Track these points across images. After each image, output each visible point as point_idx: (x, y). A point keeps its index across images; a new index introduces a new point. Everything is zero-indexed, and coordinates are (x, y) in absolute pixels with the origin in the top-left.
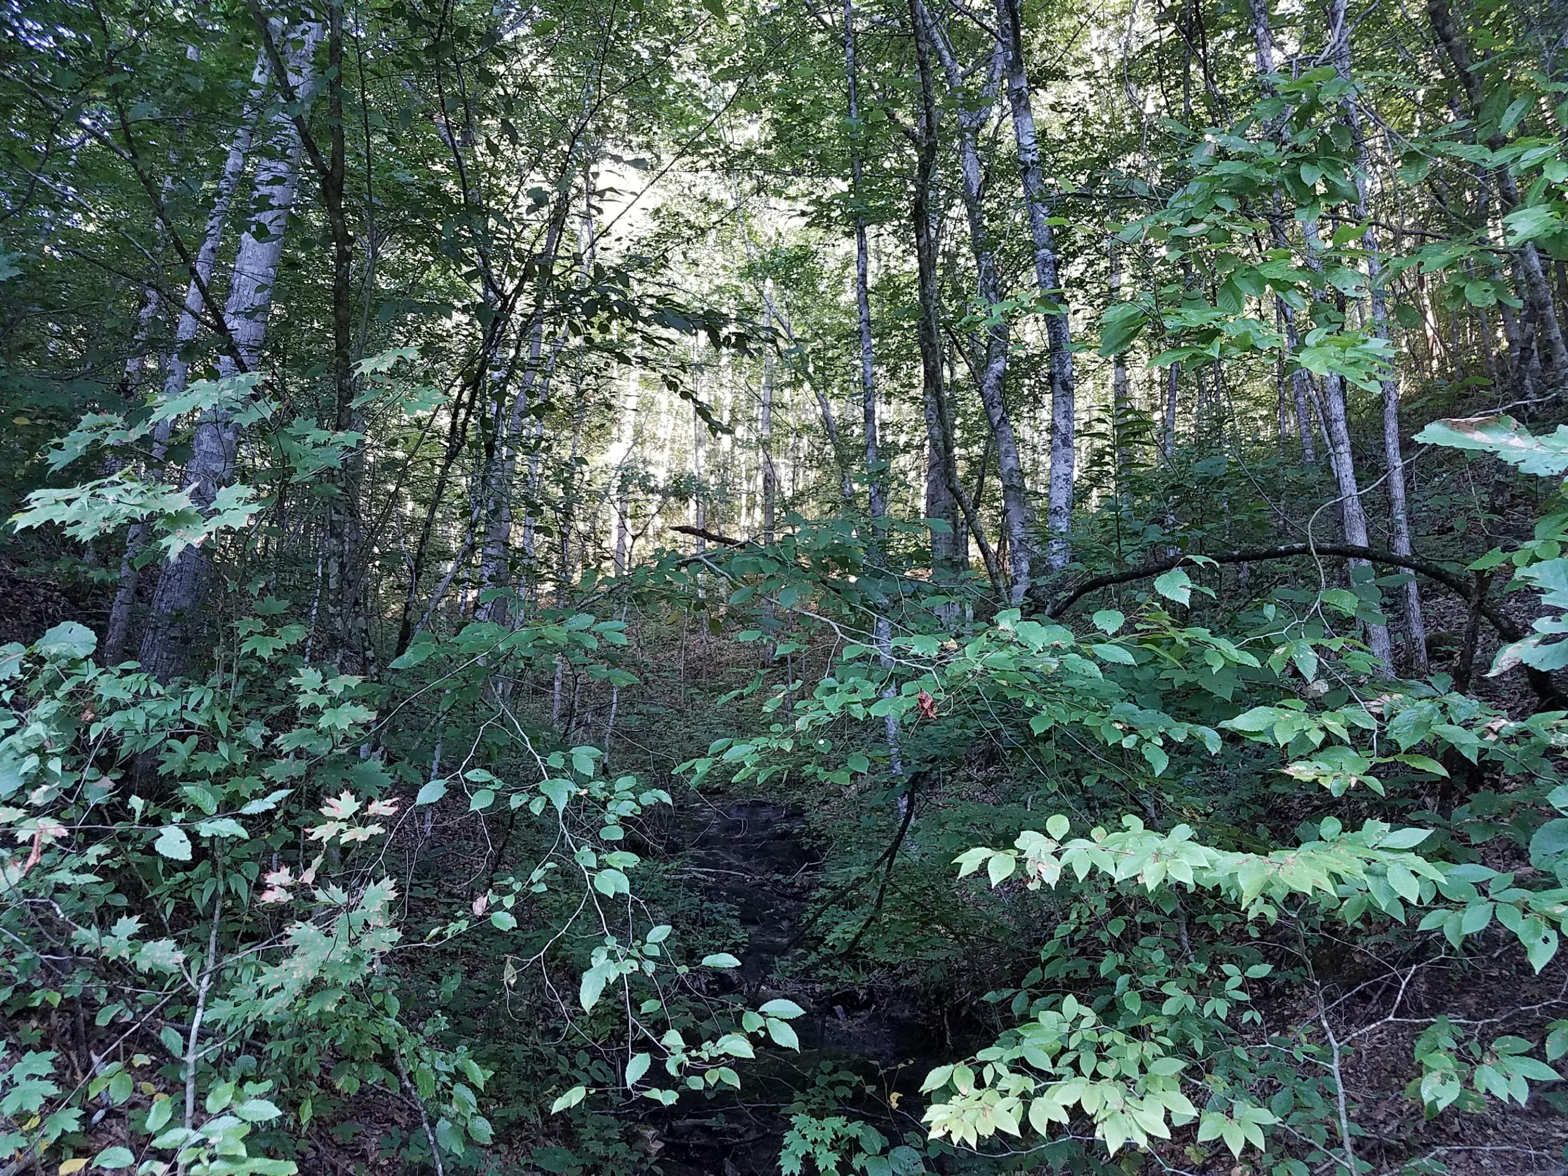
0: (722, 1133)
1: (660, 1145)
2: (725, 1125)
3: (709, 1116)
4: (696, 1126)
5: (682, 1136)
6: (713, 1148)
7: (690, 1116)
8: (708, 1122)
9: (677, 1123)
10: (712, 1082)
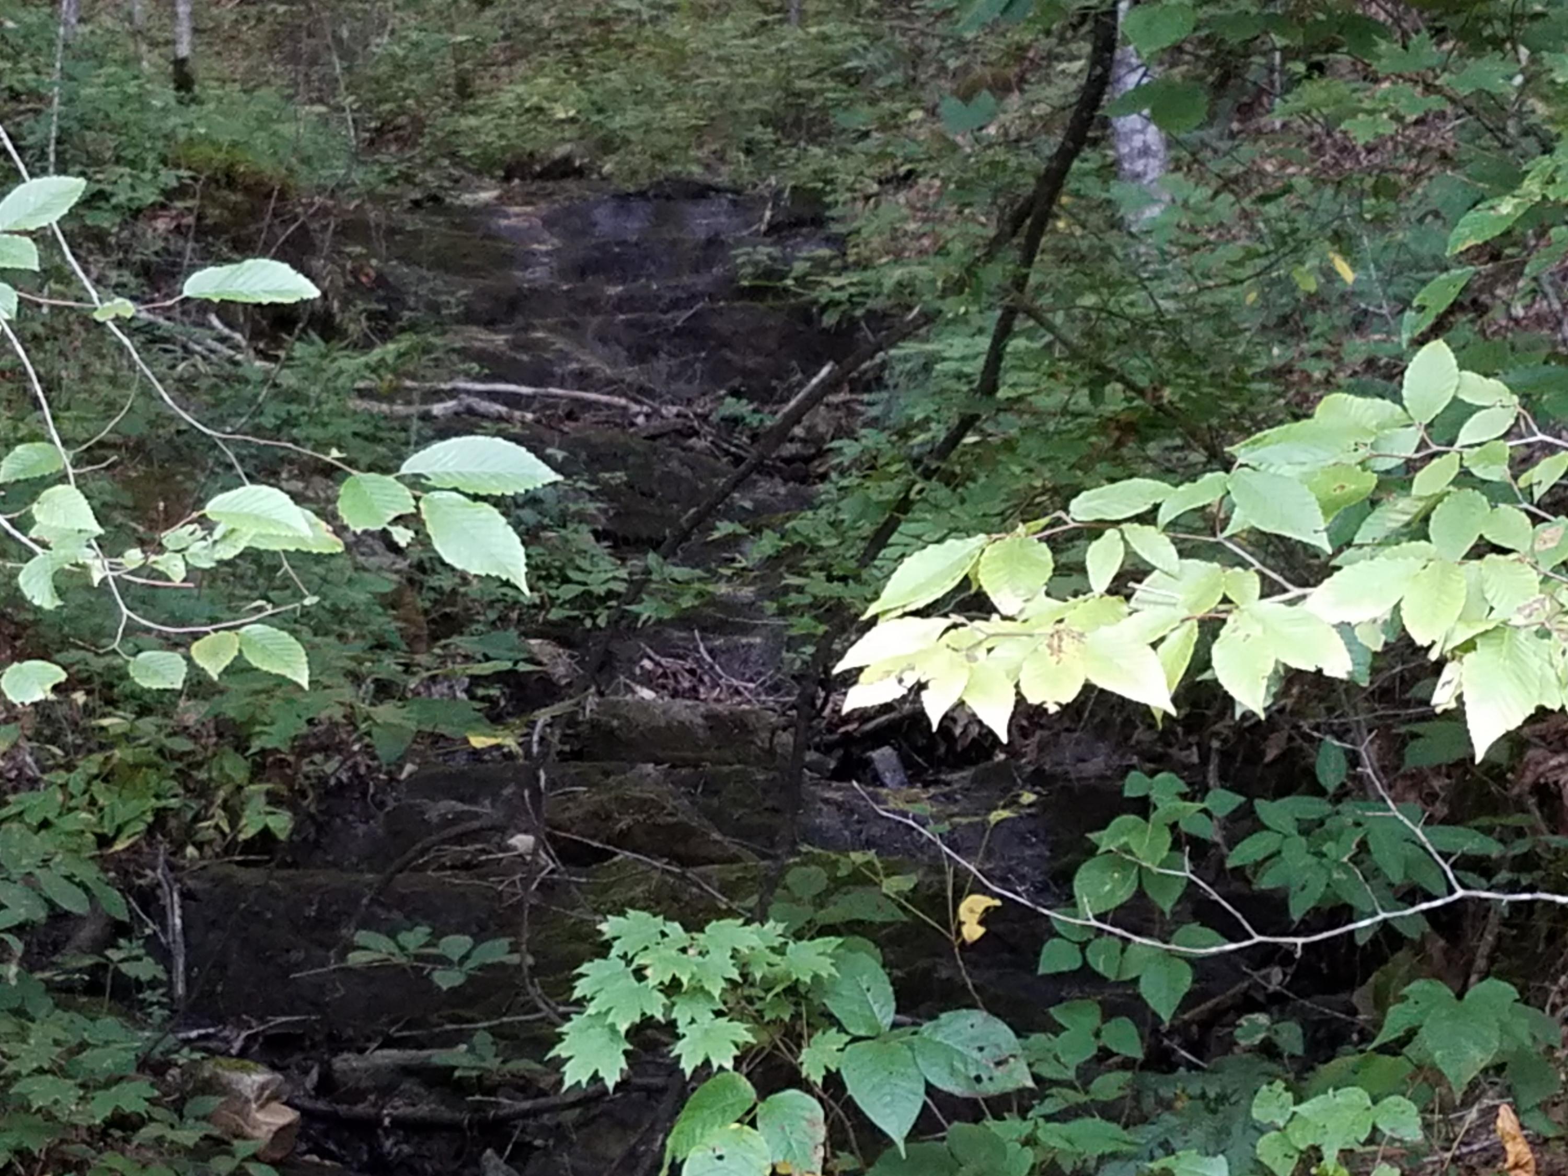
0: (482, 1085)
1: (284, 1116)
2: (492, 1063)
3: (449, 1041)
4: (406, 1071)
5: (358, 1095)
6: (453, 1127)
7: (388, 1043)
8: (439, 1057)
9: (346, 1062)
10: (213, 670)
